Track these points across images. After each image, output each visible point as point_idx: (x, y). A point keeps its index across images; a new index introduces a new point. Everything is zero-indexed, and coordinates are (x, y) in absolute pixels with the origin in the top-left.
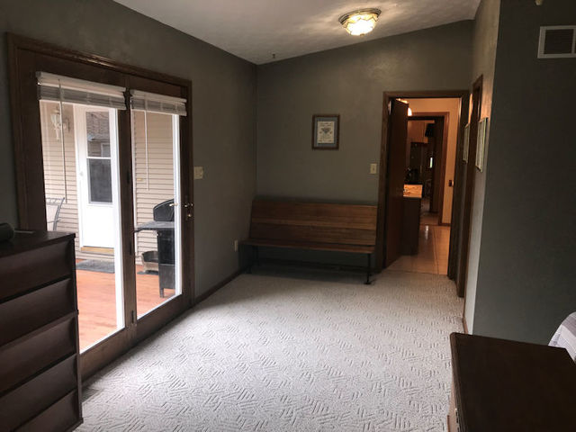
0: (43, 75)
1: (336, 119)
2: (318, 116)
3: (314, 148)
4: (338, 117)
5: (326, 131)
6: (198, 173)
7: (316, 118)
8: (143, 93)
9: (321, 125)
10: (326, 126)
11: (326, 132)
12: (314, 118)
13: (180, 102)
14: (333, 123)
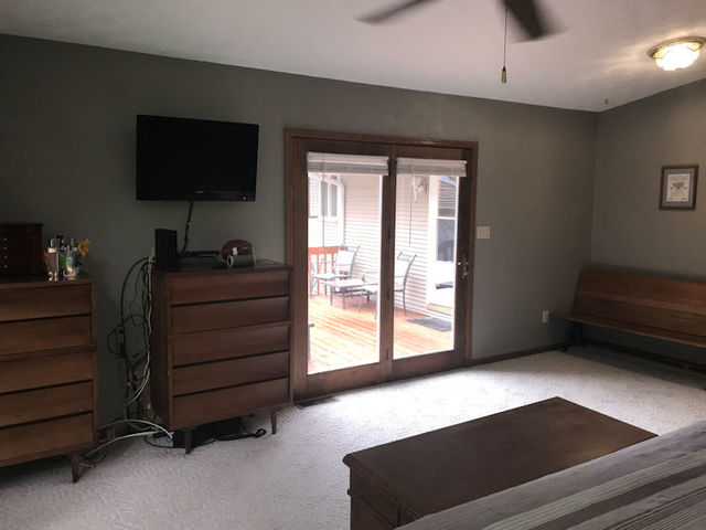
0: (310, 154)
1: (693, 170)
2: (670, 168)
3: (662, 207)
4: (696, 168)
5: (679, 186)
6: (482, 233)
7: (665, 170)
8: (409, 160)
9: (672, 179)
10: (679, 180)
11: (678, 188)
12: (664, 169)
13: (461, 164)
14: (688, 176)
